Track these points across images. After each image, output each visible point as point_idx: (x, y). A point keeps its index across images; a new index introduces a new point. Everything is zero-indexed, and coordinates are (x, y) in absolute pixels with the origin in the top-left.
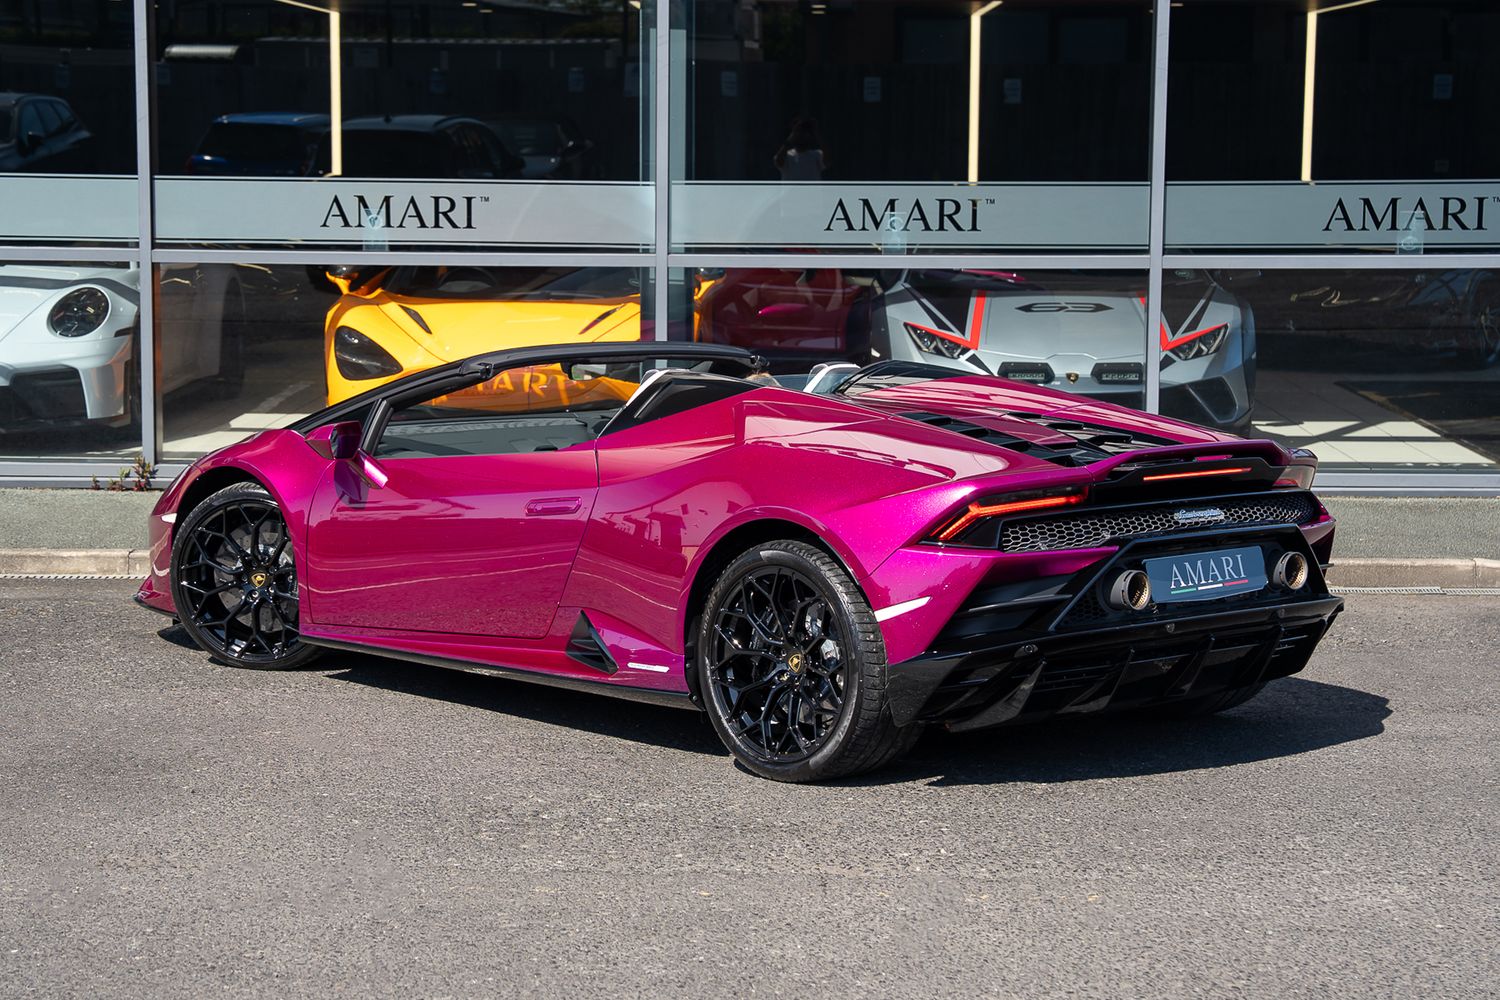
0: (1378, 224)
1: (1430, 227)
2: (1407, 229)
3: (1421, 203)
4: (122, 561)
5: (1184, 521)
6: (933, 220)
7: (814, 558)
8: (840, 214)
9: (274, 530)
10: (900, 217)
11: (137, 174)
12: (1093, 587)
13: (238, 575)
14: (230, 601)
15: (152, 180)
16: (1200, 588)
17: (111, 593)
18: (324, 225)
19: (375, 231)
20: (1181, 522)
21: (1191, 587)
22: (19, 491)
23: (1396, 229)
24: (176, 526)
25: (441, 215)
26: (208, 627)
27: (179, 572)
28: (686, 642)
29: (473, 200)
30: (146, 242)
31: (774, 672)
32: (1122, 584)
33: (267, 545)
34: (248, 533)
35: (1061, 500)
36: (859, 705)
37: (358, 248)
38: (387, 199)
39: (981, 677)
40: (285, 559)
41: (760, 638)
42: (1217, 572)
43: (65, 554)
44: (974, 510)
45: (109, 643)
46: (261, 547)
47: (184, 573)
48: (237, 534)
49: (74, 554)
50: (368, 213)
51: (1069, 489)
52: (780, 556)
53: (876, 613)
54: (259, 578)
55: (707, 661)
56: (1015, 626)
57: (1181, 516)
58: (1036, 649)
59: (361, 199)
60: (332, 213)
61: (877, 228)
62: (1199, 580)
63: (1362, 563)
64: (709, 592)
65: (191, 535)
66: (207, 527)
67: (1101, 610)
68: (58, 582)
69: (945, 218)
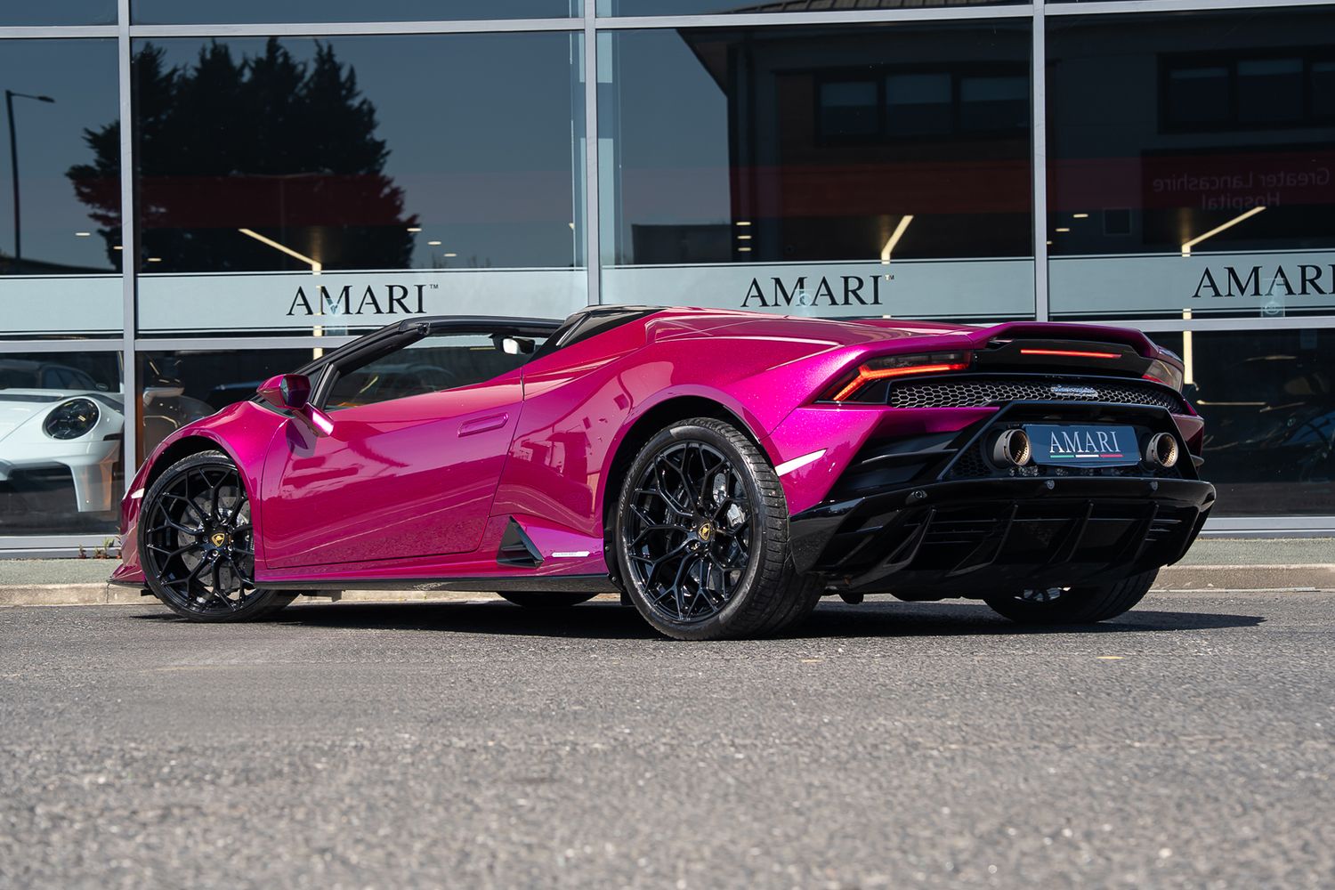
0: (1242, 291)
1: (1290, 292)
2: (1269, 294)
3: (1280, 270)
4: (102, 591)
5: (1060, 394)
6: (839, 296)
7: (719, 427)
8: (754, 292)
9: (232, 494)
10: (809, 293)
11: (121, 272)
12: (977, 441)
13: (199, 536)
14: (192, 563)
15: (135, 277)
16: (1077, 456)
17: (90, 611)
18: (290, 314)
19: (336, 318)
20: (1057, 394)
21: (1068, 454)
23: (1259, 295)
24: (143, 499)
25: (395, 302)
26: (171, 585)
27: (146, 535)
28: (605, 527)
29: (424, 288)
30: (129, 334)
31: (685, 543)
32: (1003, 441)
33: (225, 509)
34: (208, 499)
35: (946, 368)
36: (763, 557)
38: (346, 289)
39: (876, 524)
40: (242, 520)
41: (673, 513)
42: (1093, 444)
43: (50, 587)
44: (865, 374)
46: (221, 511)
47: (150, 536)
48: (198, 500)
49: (58, 586)
50: (330, 302)
51: (952, 357)
52: (688, 430)
53: (777, 468)
54: (218, 538)
55: (624, 540)
56: (907, 479)
57: (1057, 390)
58: (926, 495)
59: (323, 290)
60: (296, 303)
61: (788, 304)
62: (1077, 449)
63: (1241, 567)
64: (625, 476)
65: (157, 500)
66: (171, 492)
67: (986, 468)
69: (850, 293)
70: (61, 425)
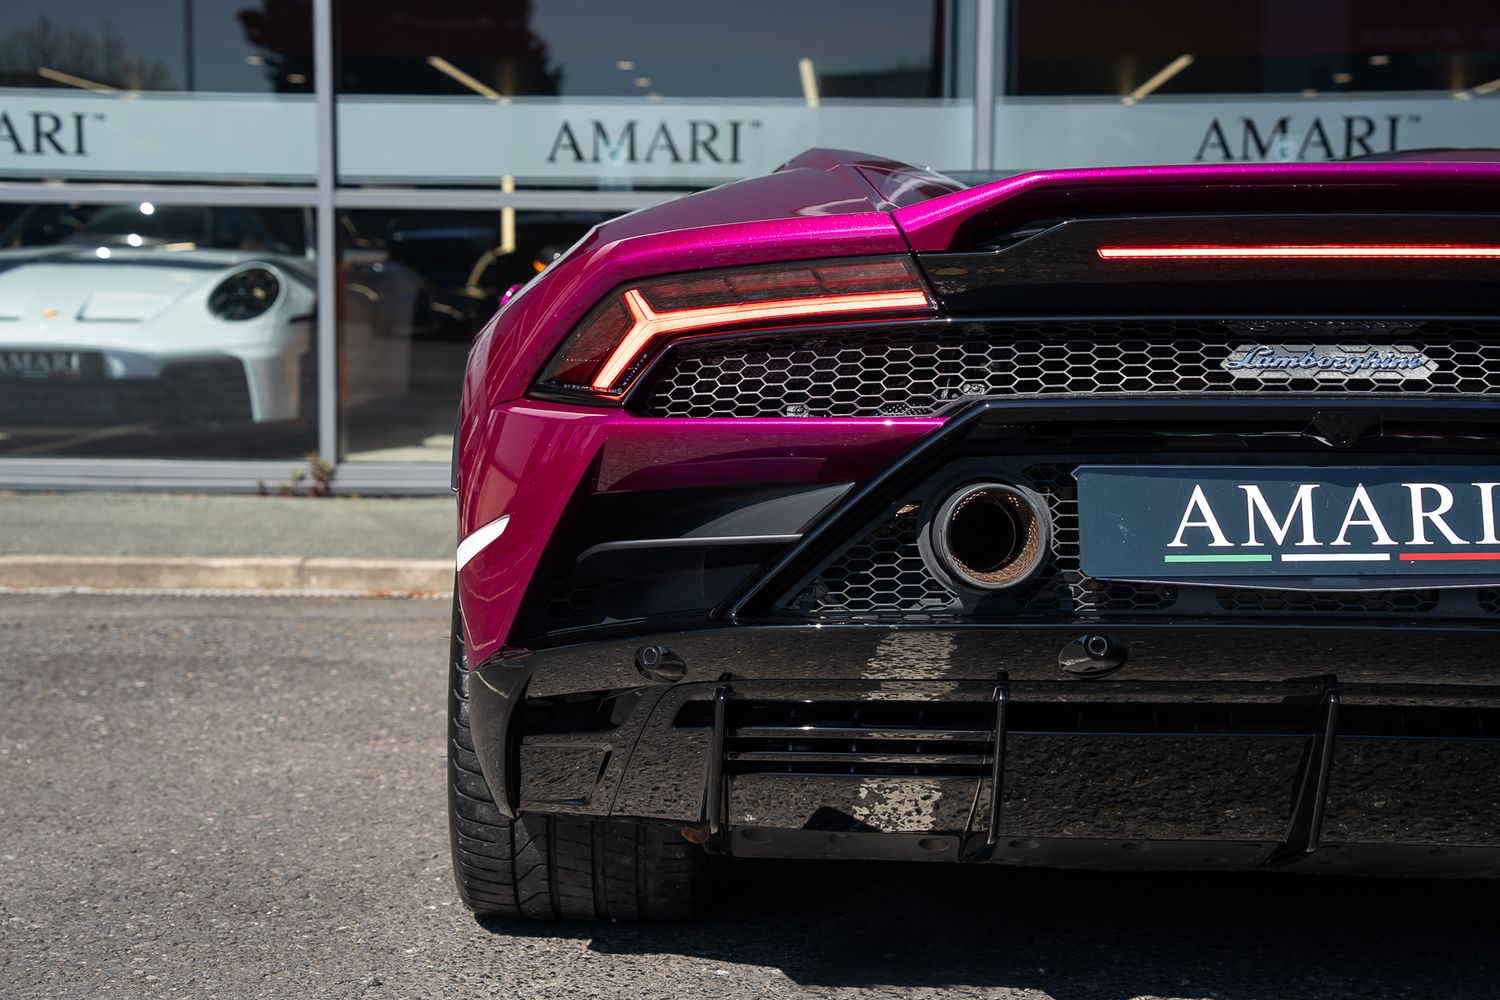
4: (292, 571)
6: (1338, 144)
8: (1214, 138)
10: (1293, 141)
11: (314, 94)
15: (334, 102)
17: (276, 611)
18: (551, 159)
19: (614, 167)
22: (166, 498)
25: (699, 146)
29: (741, 125)
30: (326, 182)
37: (593, 188)
38: (631, 128)
43: (216, 562)
45: (267, 674)
49: (228, 562)
50: (607, 143)
59: (599, 128)
60: (561, 145)
61: (1263, 155)
68: (204, 599)
69: (1354, 142)
70: (234, 301)
